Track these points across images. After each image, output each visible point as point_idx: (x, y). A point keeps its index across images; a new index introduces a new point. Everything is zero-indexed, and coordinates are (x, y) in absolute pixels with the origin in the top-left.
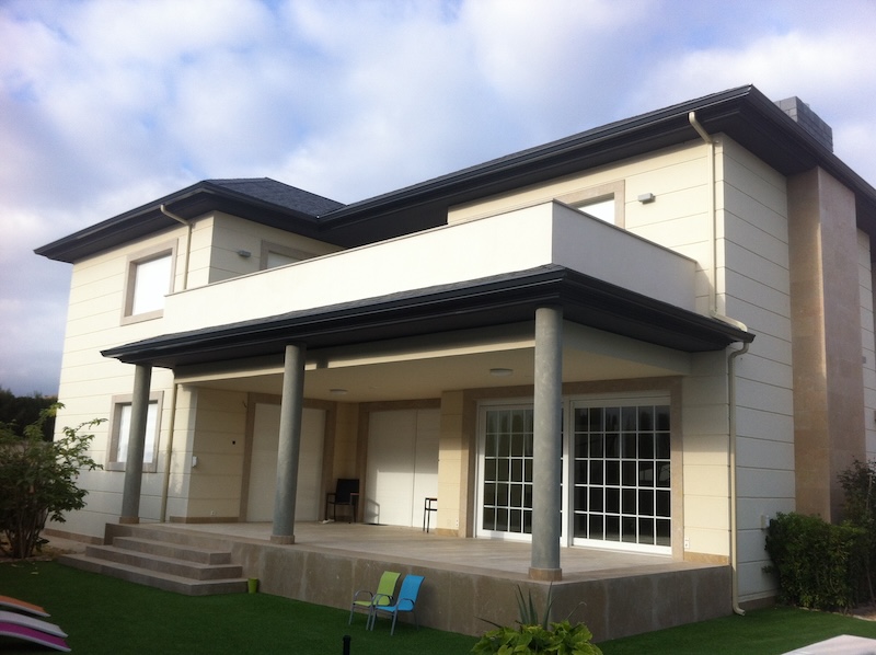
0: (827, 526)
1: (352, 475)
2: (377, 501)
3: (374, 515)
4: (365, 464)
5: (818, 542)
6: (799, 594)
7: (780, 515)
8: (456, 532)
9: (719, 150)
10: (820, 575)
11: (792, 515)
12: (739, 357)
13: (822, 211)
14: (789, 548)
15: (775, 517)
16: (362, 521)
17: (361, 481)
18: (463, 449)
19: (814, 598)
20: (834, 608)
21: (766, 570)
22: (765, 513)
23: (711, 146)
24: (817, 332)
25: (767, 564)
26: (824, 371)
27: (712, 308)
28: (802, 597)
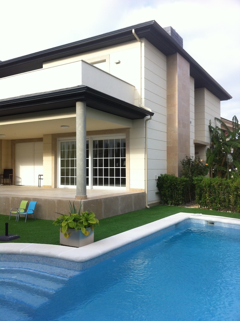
0: (176, 178)
1: (10, 168)
2: (20, 177)
3: (19, 182)
4: (15, 163)
5: (173, 183)
6: (167, 201)
7: (162, 175)
8: (51, 186)
9: (143, 44)
10: (174, 194)
11: (165, 175)
12: (149, 121)
13: (178, 69)
14: (164, 185)
15: (160, 176)
16: (15, 184)
17: (13, 170)
18: (52, 156)
19: (172, 202)
20: (178, 205)
21: (157, 193)
22: (157, 174)
23: (140, 43)
24: (175, 112)
25: (157, 191)
26: (177, 126)
27: (140, 103)
28: (169, 202)
